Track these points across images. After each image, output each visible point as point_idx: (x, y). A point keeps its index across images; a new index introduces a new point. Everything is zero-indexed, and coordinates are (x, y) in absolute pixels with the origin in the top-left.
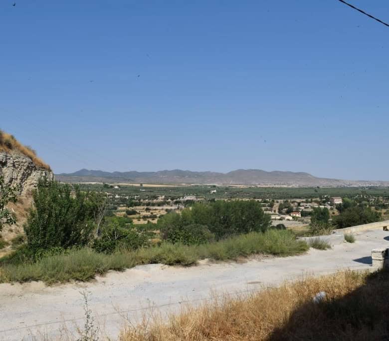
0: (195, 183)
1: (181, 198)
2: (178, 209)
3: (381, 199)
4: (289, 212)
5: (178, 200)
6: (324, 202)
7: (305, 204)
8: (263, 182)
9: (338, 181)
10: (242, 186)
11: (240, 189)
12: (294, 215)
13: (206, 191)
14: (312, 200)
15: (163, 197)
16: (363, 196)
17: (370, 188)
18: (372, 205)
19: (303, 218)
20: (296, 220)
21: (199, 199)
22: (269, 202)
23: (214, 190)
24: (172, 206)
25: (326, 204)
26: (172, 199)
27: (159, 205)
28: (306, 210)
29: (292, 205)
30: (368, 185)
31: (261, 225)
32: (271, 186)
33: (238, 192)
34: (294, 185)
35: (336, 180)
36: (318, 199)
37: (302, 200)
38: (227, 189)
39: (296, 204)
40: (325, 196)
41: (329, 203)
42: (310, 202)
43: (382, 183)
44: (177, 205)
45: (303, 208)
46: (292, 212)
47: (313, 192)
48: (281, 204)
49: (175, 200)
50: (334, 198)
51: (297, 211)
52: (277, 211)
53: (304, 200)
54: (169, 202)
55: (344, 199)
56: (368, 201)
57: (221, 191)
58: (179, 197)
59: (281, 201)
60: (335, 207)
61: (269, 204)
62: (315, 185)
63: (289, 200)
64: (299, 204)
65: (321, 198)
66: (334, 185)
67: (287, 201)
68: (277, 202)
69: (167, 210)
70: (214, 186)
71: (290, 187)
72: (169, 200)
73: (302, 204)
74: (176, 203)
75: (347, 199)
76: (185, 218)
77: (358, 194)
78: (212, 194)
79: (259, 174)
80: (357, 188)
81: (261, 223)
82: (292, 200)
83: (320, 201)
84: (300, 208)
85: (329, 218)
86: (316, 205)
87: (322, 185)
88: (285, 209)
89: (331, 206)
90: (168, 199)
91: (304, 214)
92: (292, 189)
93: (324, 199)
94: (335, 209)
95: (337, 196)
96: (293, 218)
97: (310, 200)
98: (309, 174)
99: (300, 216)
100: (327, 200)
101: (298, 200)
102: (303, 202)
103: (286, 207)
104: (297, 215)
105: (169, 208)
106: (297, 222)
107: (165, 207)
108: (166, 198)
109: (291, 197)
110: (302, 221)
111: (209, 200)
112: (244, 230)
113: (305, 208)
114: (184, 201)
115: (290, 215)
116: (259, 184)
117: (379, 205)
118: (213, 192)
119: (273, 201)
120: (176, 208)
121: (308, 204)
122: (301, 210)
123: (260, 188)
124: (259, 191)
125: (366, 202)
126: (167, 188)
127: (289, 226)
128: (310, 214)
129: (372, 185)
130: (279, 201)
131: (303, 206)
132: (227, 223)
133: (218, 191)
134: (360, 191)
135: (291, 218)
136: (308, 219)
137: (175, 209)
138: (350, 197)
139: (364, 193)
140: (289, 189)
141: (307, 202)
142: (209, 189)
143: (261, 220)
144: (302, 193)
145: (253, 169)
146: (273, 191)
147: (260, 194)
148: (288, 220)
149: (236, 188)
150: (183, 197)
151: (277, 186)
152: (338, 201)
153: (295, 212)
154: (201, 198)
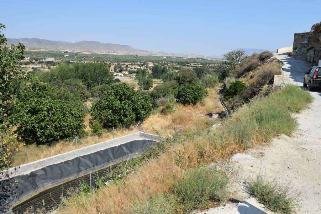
0: (50, 49)
1: (43, 59)
2: (42, 67)
3: (174, 64)
4: (121, 71)
5: (41, 61)
6: (142, 65)
7: (131, 66)
8: (100, 51)
9: (148, 52)
10: (87, 53)
11: (85, 54)
12: (124, 73)
13: (61, 55)
14: (135, 63)
15: (29, 58)
16: (164, 62)
17: (167, 57)
18: (170, 68)
19: (130, 75)
20: (126, 76)
21: (57, 61)
22: (108, 64)
23: (67, 54)
24: (36, 65)
25: (144, 66)
26: (36, 60)
27: (26, 64)
28: (132, 70)
29: (123, 66)
30: (165, 55)
31: (108, 79)
32: (107, 54)
33: (85, 57)
34: (121, 53)
35: (147, 51)
36: (139, 63)
37: (129, 63)
38: (76, 54)
39: (125, 66)
40: (143, 61)
41: (145, 65)
42: (134, 65)
43: (173, 54)
44: (41, 65)
45: (129, 68)
46: (123, 71)
47: (134, 58)
48: (116, 66)
49: (39, 61)
50: (148, 62)
51: (126, 70)
52: (113, 70)
53: (130, 63)
54: (34, 62)
55: (154, 63)
56: (168, 65)
57: (72, 55)
58: (42, 59)
59: (115, 64)
60: (149, 68)
61: (108, 65)
62: (135, 54)
63: (121, 63)
64: (127, 66)
65: (141, 63)
66: (146, 54)
67: (119, 64)
68: (113, 64)
69: (33, 68)
70: (67, 52)
71: (118, 54)
72: (34, 61)
73: (129, 66)
74: (40, 63)
75: (156, 64)
76: (53, 74)
77: (161, 60)
78: (66, 58)
79: (97, 44)
80: (160, 57)
81: (108, 78)
82: (123, 63)
83: (140, 65)
84: (128, 68)
85: (146, 75)
86: (137, 67)
87: (139, 54)
88: (119, 69)
89: (146, 67)
90: (32, 60)
91: (130, 72)
92: (120, 56)
93: (143, 63)
94: (149, 70)
95: (150, 61)
96: (124, 75)
97: (134, 63)
98: (130, 47)
99: (128, 74)
100: (144, 64)
101: (127, 64)
102: (129, 65)
103: (119, 68)
104: (126, 73)
105: (35, 66)
106: (126, 77)
107: (31, 66)
108: (31, 59)
109: (121, 61)
110: (130, 77)
111: (65, 62)
112: (96, 82)
113: (131, 68)
114: (45, 62)
115: (122, 73)
116: (98, 52)
117: (174, 68)
118: (66, 56)
119: (110, 63)
120: (40, 66)
121: (133, 66)
122: (128, 70)
123: (99, 54)
124: (99, 57)
125: (167, 66)
126: (29, 52)
127: (122, 80)
128: (134, 72)
129: (167, 55)
130: (114, 63)
131: (129, 67)
132: (85, 78)
133: (70, 55)
134: (162, 59)
135: (122, 75)
136: (134, 76)
137: (39, 68)
138: (158, 62)
139: (165, 60)
140: (118, 56)
141: (132, 65)
142: (63, 53)
143: (108, 76)
144: (127, 58)
145: (93, 41)
146: (109, 57)
147: (100, 58)
148: (121, 76)
149: (83, 54)
150: (45, 59)
151: (110, 54)
152: (151, 65)
153: (124, 71)
154: (59, 60)
